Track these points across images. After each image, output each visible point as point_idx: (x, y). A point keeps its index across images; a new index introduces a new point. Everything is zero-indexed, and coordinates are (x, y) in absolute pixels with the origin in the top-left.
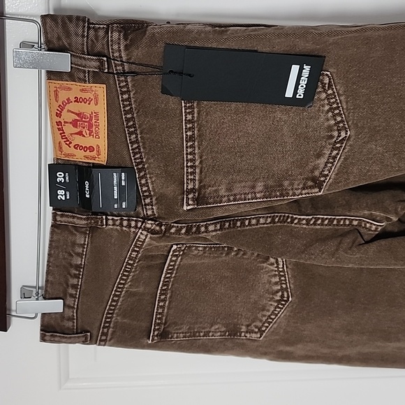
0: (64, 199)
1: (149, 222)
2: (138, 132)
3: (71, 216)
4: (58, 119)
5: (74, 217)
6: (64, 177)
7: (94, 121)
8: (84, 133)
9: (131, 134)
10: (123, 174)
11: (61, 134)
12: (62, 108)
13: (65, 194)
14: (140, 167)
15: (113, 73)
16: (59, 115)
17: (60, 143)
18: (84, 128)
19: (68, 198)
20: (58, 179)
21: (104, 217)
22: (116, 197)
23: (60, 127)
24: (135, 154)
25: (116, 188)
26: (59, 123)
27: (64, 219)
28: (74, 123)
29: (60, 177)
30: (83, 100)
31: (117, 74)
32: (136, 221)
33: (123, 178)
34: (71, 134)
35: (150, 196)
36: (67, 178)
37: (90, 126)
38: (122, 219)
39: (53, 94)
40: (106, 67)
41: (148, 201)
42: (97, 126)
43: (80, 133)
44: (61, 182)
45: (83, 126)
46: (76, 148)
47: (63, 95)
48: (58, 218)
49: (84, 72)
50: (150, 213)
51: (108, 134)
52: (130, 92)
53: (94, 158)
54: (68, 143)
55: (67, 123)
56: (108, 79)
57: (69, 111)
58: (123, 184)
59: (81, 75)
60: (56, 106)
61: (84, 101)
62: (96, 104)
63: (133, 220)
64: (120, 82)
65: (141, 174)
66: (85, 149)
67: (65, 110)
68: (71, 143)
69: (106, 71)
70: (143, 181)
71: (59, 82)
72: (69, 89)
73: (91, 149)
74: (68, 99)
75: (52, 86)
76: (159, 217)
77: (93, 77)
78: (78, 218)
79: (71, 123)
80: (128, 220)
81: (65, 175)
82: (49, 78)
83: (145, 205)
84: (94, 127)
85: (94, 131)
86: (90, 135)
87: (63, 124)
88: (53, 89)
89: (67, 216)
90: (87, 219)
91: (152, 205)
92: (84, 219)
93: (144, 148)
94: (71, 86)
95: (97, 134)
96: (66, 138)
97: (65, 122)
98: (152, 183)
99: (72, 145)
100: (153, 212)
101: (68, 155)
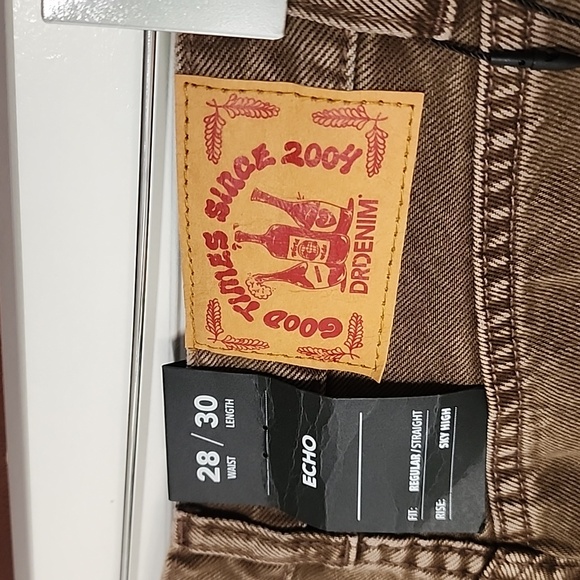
0: (216, 477)
1: (513, 557)
2: (520, 269)
3: (239, 533)
4: (214, 225)
5: (249, 536)
6: (220, 412)
7: (353, 232)
8: (310, 275)
9: (492, 276)
10: (446, 412)
11: (219, 275)
12: (231, 183)
13: (223, 466)
14: (506, 387)
15: (473, 51)
16: (217, 210)
17: (212, 305)
18: (312, 257)
19: (232, 475)
20: (198, 417)
21: (354, 541)
22: (414, 487)
23: (219, 251)
24: (496, 344)
25: (416, 459)
26: (214, 240)
27: (215, 540)
28: (277, 241)
29: (206, 410)
30: (322, 156)
31: (496, 54)
32: (462, 552)
33: (445, 426)
34: (260, 278)
35: (518, 472)
36: (230, 416)
37: (339, 250)
38: (413, 548)
39: (198, 130)
40: (450, 18)
41: (509, 488)
42: (364, 251)
43: (295, 276)
44: (207, 425)
45: (311, 249)
46: (274, 325)
47: (241, 135)
48: (197, 538)
49: (342, 41)
50: (514, 527)
51: (402, 277)
52: (523, 121)
53: (335, 356)
54: (244, 305)
55: (246, 238)
56: (441, 72)
57: (257, 195)
58: (444, 443)
59: (328, 56)
60: (208, 176)
61: (325, 158)
62: (374, 169)
63: (451, 549)
64: (495, 86)
65: (508, 411)
66: (306, 326)
67: (244, 194)
68: (254, 306)
69: (445, 36)
70: (508, 432)
71: (226, 83)
72: (267, 111)
73: (330, 327)
74: (260, 152)
75: (200, 98)
76: (548, 542)
77: (378, 62)
78: (264, 540)
79: (262, 239)
80: (436, 549)
81: (221, 403)
82: (187, 68)
83: (500, 500)
84: (352, 254)
85: (349, 268)
86: (332, 281)
87: (231, 241)
88: (199, 112)
89: (225, 531)
90: (295, 544)
91: (523, 502)
92: (285, 545)
93: (530, 320)
94: (274, 100)
95: (360, 277)
96: (240, 290)
97: (241, 237)
98: (537, 434)
99: (258, 314)
100: (526, 524)
101: (242, 343)
